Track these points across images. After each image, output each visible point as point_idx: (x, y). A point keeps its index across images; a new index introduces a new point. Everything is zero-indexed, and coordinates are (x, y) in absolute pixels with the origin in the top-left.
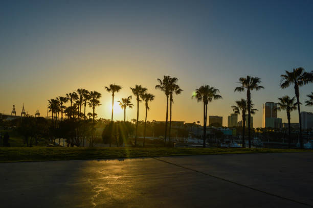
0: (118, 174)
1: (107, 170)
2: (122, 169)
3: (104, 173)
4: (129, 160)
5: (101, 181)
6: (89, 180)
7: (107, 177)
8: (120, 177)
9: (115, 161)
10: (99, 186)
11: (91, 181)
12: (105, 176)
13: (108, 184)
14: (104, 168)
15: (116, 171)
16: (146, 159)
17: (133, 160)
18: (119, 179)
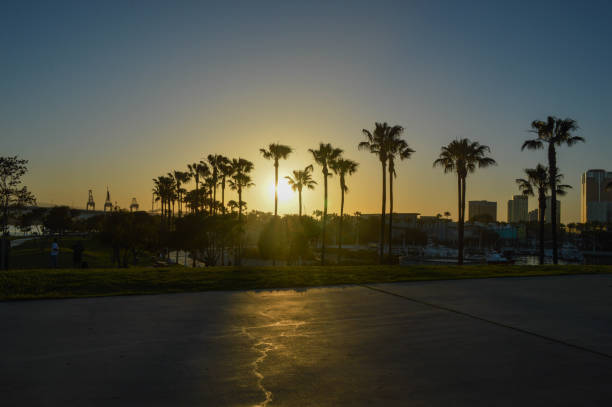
0: (297, 318)
1: (276, 310)
2: (306, 307)
3: (270, 315)
4: (315, 291)
5: (268, 331)
6: (244, 329)
7: (278, 324)
8: (304, 323)
9: (291, 293)
10: (266, 341)
11: (248, 331)
12: (273, 321)
13: (281, 337)
14: (270, 307)
15: (295, 311)
16: (349, 288)
17: (324, 290)
18: (300, 328)
